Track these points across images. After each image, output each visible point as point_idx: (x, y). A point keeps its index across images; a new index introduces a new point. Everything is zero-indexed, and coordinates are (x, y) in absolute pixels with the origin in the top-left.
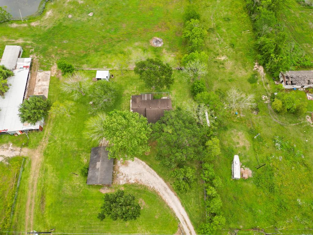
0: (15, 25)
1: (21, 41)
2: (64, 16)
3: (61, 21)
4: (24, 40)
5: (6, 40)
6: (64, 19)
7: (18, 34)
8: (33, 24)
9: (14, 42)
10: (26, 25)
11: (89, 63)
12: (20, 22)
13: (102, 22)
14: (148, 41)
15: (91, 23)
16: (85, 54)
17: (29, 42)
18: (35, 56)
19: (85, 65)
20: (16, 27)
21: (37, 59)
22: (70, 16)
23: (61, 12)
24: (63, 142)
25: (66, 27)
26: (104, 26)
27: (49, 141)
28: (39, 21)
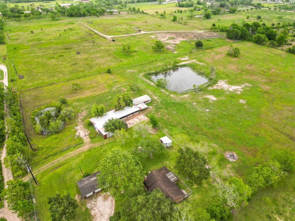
0: (164, 91)
1: (155, 98)
2: (191, 102)
3: (186, 103)
4: (157, 99)
5: (151, 94)
6: (189, 103)
7: (159, 95)
8: (172, 95)
9: (153, 96)
10: (168, 93)
11: (171, 130)
12: (168, 91)
13: (209, 118)
14: (225, 151)
15: (201, 114)
16: (175, 125)
17: (158, 101)
18: (152, 108)
19: (167, 130)
20: (163, 92)
21: (151, 109)
22: (195, 104)
23: (192, 99)
24: (103, 153)
25: (185, 107)
26: (207, 120)
27: (100, 146)
28: (176, 96)
